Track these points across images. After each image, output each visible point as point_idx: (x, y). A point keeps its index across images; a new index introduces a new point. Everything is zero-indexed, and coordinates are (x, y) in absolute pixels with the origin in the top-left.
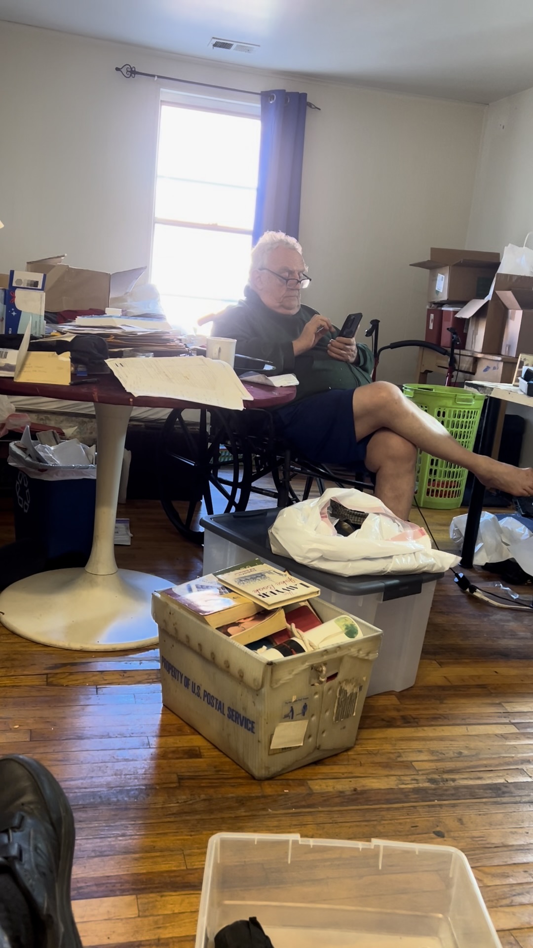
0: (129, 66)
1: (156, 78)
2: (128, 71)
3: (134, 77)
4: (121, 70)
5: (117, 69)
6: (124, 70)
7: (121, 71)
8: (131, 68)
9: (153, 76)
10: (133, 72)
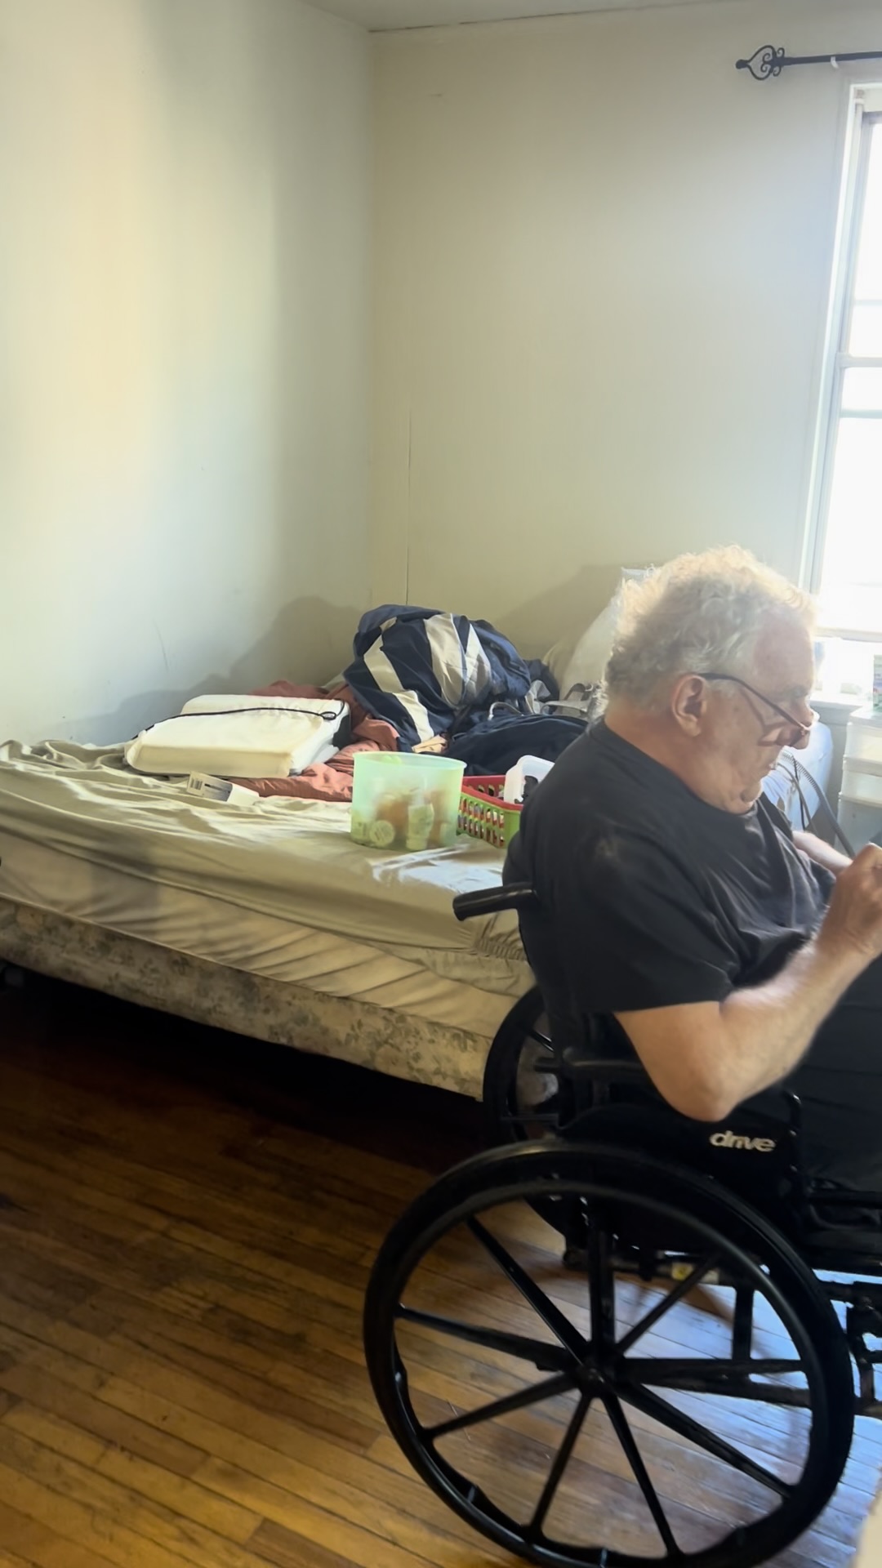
0: (769, 51)
1: (834, 62)
2: (765, 63)
3: (777, 75)
4: (750, 64)
5: (741, 64)
6: (756, 64)
7: (750, 68)
8: (774, 53)
9: (827, 59)
10: (778, 62)
